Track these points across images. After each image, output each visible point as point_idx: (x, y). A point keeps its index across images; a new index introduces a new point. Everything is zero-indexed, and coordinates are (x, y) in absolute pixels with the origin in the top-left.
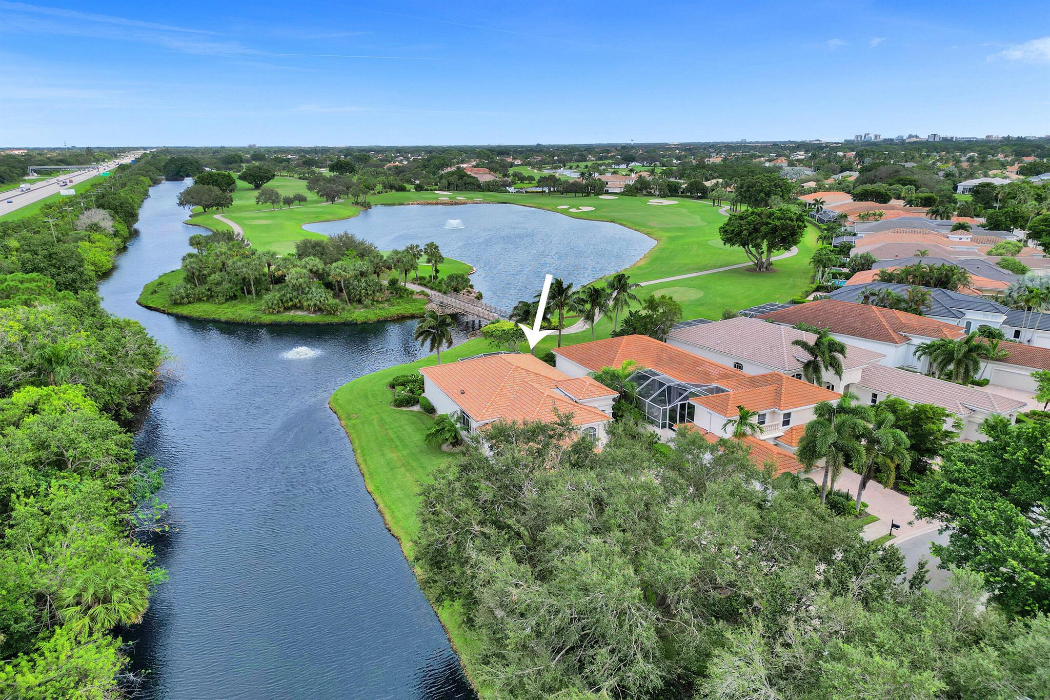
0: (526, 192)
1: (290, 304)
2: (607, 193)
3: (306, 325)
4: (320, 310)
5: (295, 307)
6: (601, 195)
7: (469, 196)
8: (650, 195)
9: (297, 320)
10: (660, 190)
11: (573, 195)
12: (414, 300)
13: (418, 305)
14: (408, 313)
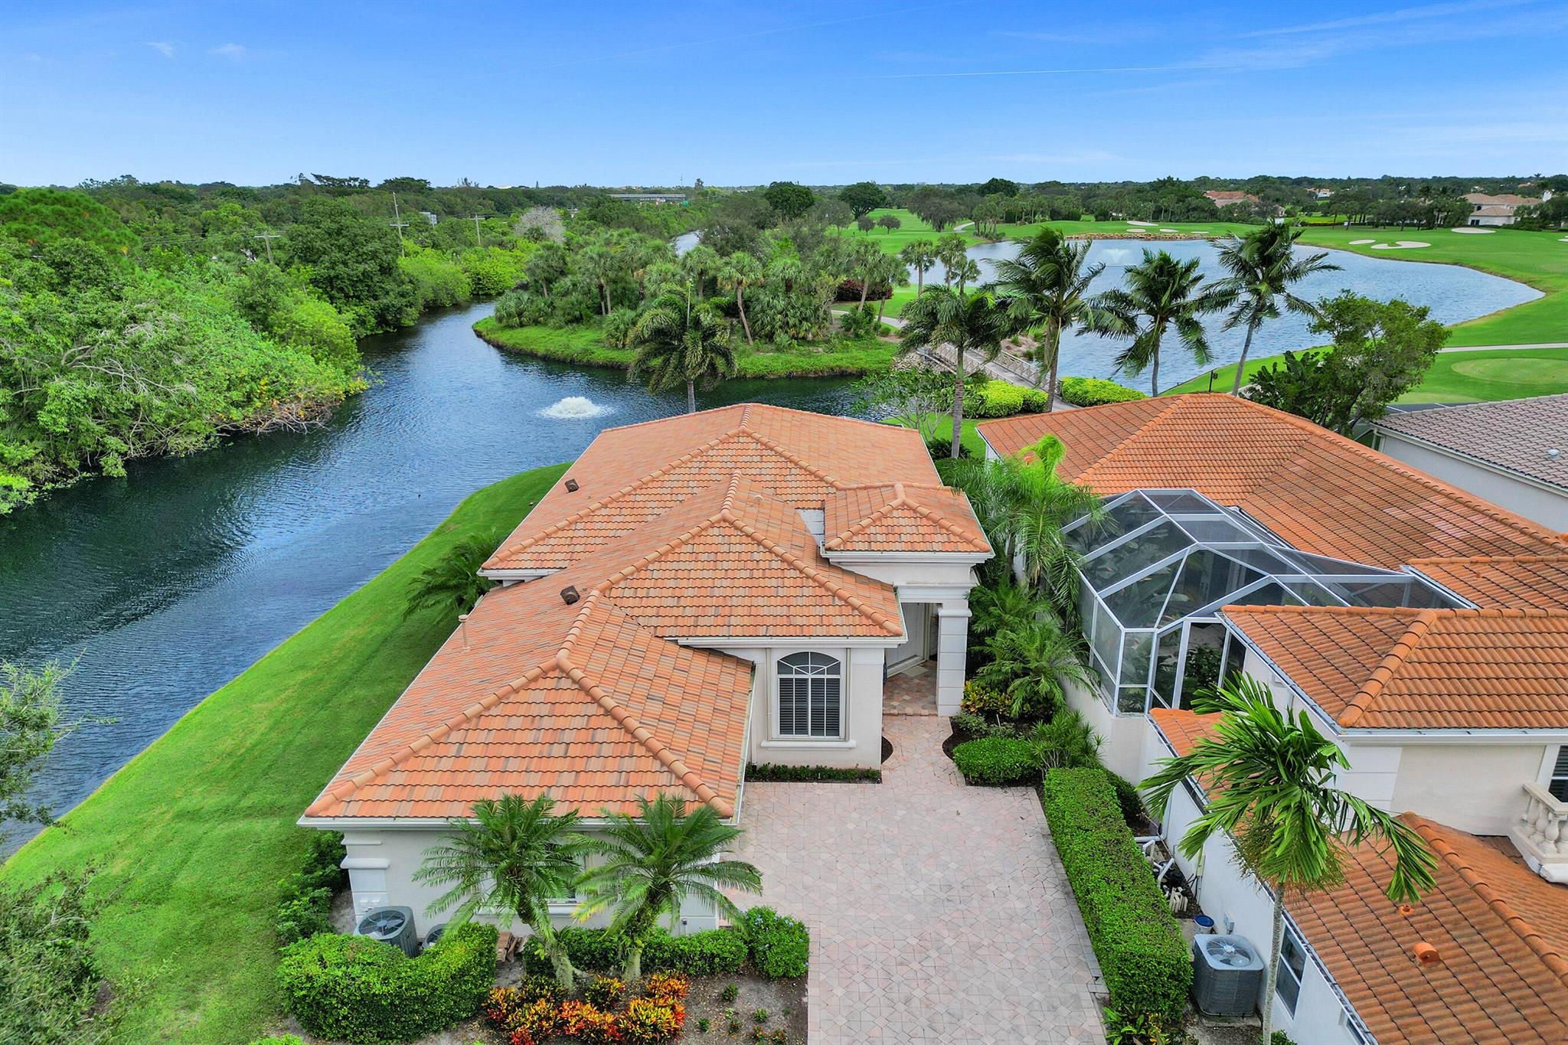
6: (1457, 226)
7: (1184, 228)
12: (880, 346)
13: (884, 355)
14: (853, 369)
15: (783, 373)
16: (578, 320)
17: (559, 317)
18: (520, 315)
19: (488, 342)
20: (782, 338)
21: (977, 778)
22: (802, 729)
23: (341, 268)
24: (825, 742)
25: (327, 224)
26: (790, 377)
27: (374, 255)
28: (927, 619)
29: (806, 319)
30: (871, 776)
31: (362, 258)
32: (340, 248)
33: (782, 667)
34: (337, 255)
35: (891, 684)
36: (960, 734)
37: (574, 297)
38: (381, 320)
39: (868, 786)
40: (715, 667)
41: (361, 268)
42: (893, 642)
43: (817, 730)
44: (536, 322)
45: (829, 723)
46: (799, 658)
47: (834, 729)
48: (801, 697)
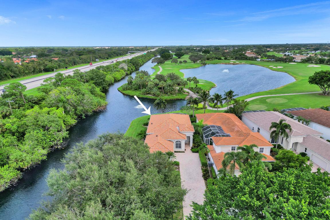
0: (263, 61)
1: (148, 92)
2: (294, 62)
3: (150, 99)
4: (155, 95)
5: (149, 94)
6: (291, 62)
7: (241, 61)
8: (312, 63)
9: (149, 97)
10: (315, 62)
11: (280, 62)
12: (184, 95)
13: (184, 96)
14: (180, 98)
15: (169, 99)
16: (136, 90)
17: (133, 89)
18: (126, 88)
19: (121, 93)
20: (169, 94)
21: (193, 152)
22: (178, 148)
23: (98, 81)
24: (180, 149)
25: (95, 74)
26: (170, 100)
27: (102, 79)
28: (189, 138)
29: (172, 91)
30: (184, 152)
31: (101, 79)
32: (97, 77)
33: (176, 142)
34: (97, 79)
35: (186, 144)
36: (192, 148)
37: (135, 86)
38: (103, 88)
39: (183, 153)
40: (170, 142)
41: (101, 80)
42: (186, 140)
43: (179, 148)
44: (129, 89)
45: (180, 147)
46: (177, 141)
47: (180, 148)
48: (178, 145)
